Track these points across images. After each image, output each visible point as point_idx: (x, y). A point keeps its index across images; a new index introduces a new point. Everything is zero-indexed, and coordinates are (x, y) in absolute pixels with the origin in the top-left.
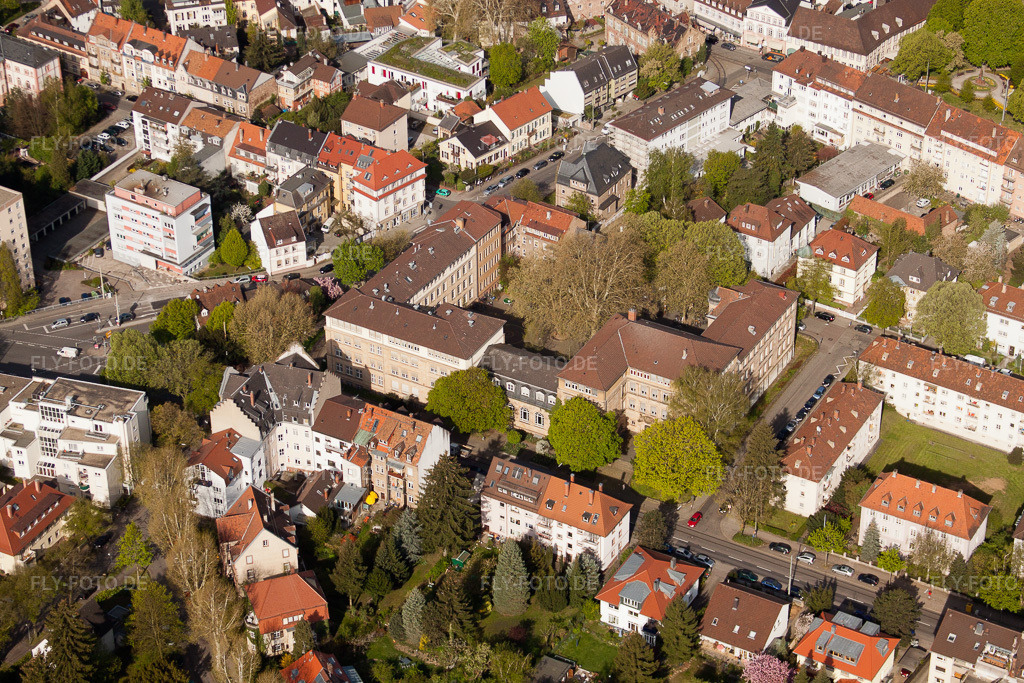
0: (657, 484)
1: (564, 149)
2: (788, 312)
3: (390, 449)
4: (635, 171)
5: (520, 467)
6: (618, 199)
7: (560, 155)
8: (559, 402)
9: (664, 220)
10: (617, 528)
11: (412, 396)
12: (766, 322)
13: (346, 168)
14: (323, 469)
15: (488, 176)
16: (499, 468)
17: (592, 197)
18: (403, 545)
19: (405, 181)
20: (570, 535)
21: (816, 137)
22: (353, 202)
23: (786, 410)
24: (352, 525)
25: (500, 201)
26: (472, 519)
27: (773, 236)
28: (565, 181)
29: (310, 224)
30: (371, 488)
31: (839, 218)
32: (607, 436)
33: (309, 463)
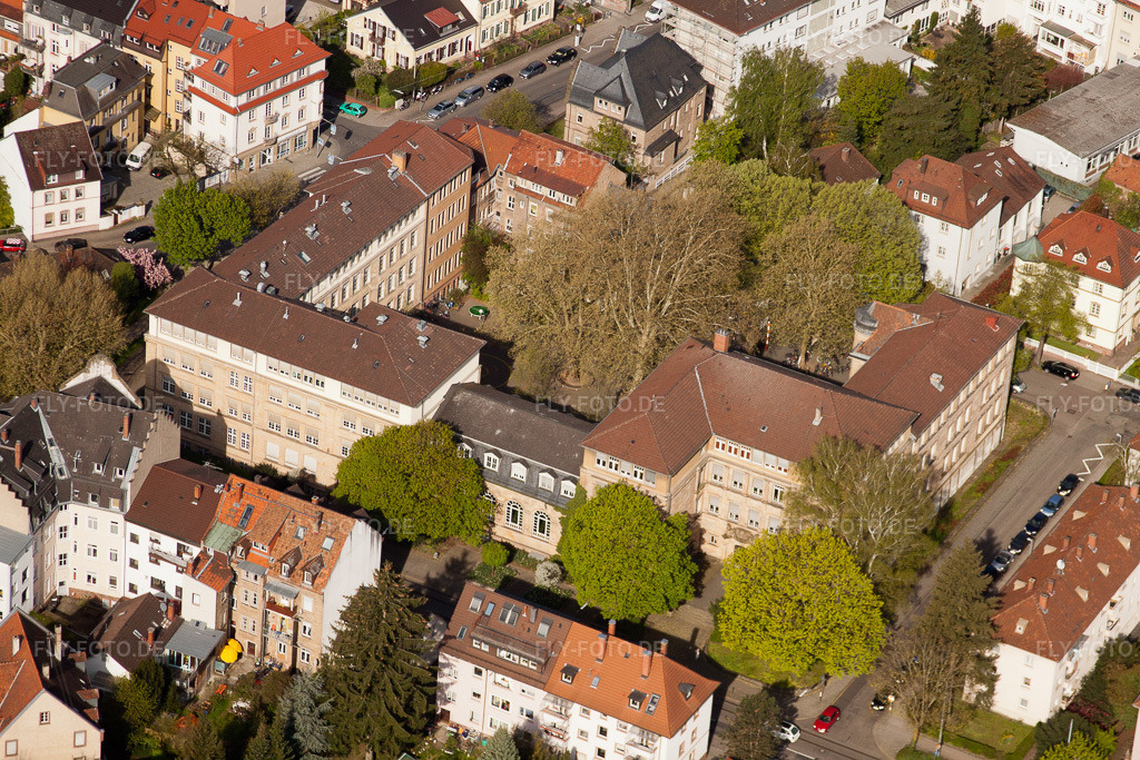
0: (761, 649)
1: (577, 44)
2: (1000, 355)
3: (272, 560)
4: (710, 89)
5: (515, 603)
6: (678, 139)
7: (570, 54)
8: (581, 492)
9: (774, 177)
10: (691, 725)
11: (303, 471)
12: (963, 369)
13: (177, 51)
14: (140, 593)
15: (438, 84)
16: (476, 603)
17: (633, 131)
18: (297, 736)
19: (288, 82)
20: (603, 732)
21: (1043, 47)
22: (187, 116)
23: (990, 532)
24: (194, 699)
25: (468, 127)
26: (425, 694)
27: (969, 219)
28: (585, 99)
29: (105, 150)
30: (231, 634)
31: (1085, 196)
32: (672, 556)
33: (113, 582)
